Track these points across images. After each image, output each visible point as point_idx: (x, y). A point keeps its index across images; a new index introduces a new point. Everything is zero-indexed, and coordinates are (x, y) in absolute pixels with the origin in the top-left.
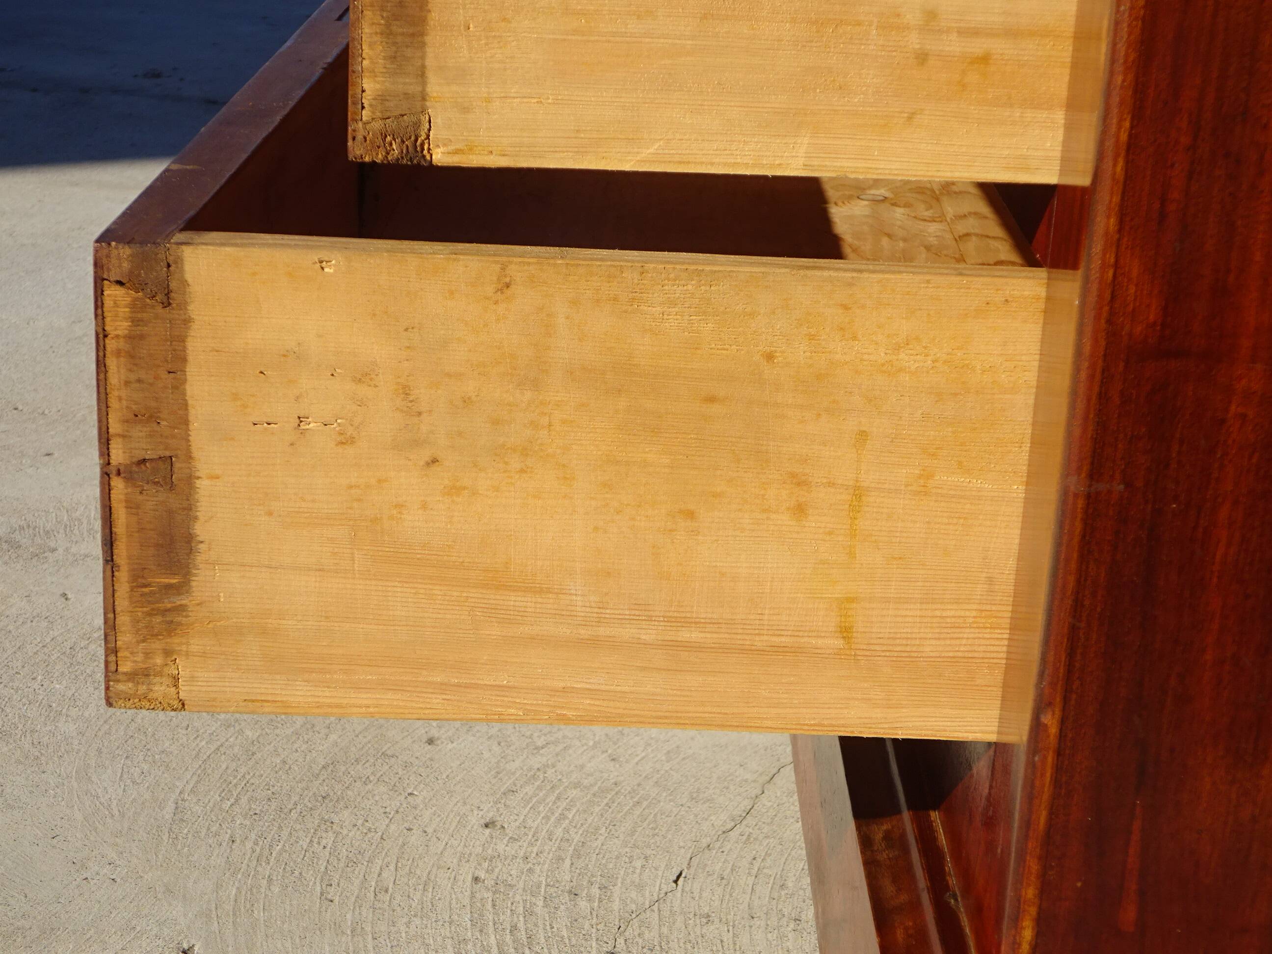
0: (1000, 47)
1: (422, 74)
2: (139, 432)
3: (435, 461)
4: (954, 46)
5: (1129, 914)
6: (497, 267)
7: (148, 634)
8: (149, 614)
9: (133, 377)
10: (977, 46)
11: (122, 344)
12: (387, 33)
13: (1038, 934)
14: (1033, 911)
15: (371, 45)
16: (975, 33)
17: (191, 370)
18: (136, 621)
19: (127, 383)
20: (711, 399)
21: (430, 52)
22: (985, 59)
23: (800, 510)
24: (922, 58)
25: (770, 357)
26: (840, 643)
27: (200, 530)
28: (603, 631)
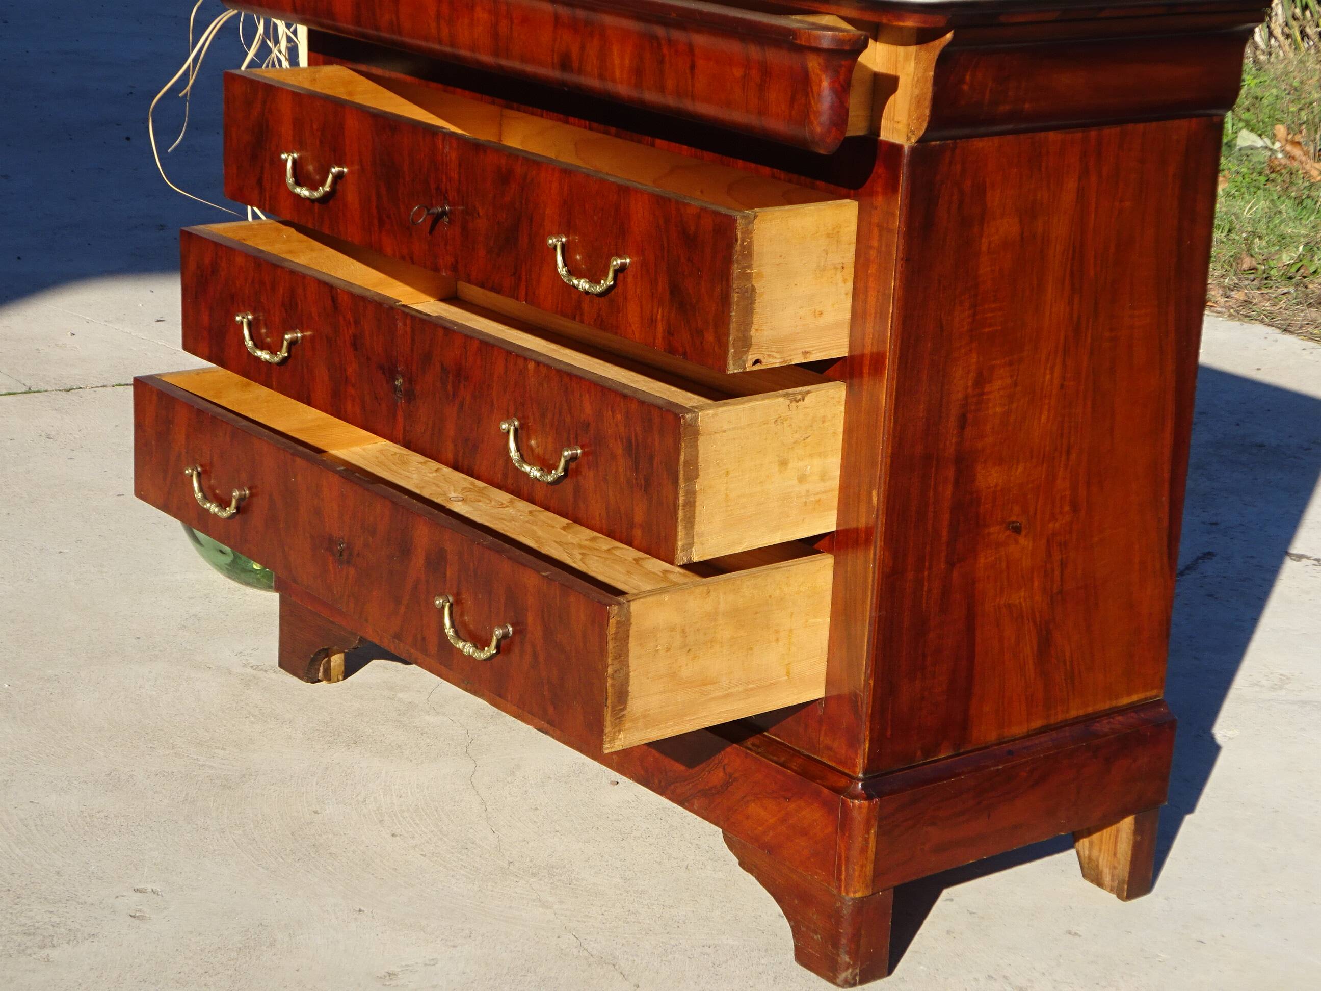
0: (823, 497)
1: (693, 537)
2: (616, 662)
3: (689, 650)
4: (813, 498)
5: (889, 733)
6: (707, 588)
7: (614, 726)
8: (615, 720)
9: (616, 645)
10: (817, 497)
11: (613, 636)
12: (685, 527)
13: (870, 744)
14: (869, 738)
15: (681, 532)
16: (817, 494)
17: (630, 639)
18: (611, 723)
19: (614, 648)
20: (756, 613)
21: (695, 530)
22: (819, 500)
23: (777, 640)
24: (806, 503)
25: (770, 597)
26: (787, 678)
27: (630, 689)
28: (729, 691)
